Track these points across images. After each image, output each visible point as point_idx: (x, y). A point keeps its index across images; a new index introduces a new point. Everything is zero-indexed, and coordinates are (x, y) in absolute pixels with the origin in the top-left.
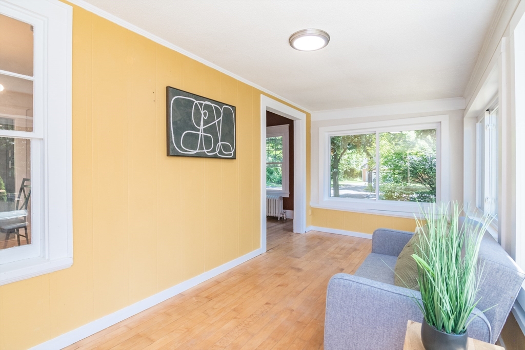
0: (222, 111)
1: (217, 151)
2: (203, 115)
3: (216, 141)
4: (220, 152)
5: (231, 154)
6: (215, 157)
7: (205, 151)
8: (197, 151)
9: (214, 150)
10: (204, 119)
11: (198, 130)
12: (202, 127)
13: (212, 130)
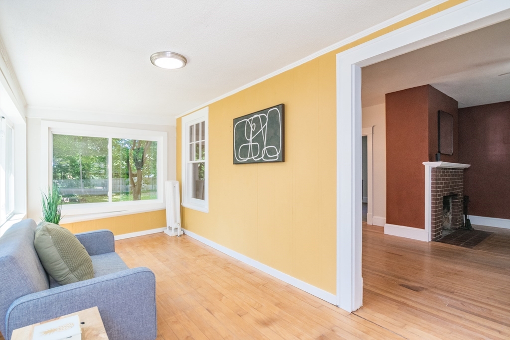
0: (267, 117)
1: (263, 156)
2: (252, 129)
3: (262, 147)
4: (266, 157)
5: (276, 157)
6: (261, 162)
7: (253, 157)
8: (248, 158)
9: (260, 156)
10: (252, 131)
11: (249, 142)
12: (251, 139)
13: (258, 139)
